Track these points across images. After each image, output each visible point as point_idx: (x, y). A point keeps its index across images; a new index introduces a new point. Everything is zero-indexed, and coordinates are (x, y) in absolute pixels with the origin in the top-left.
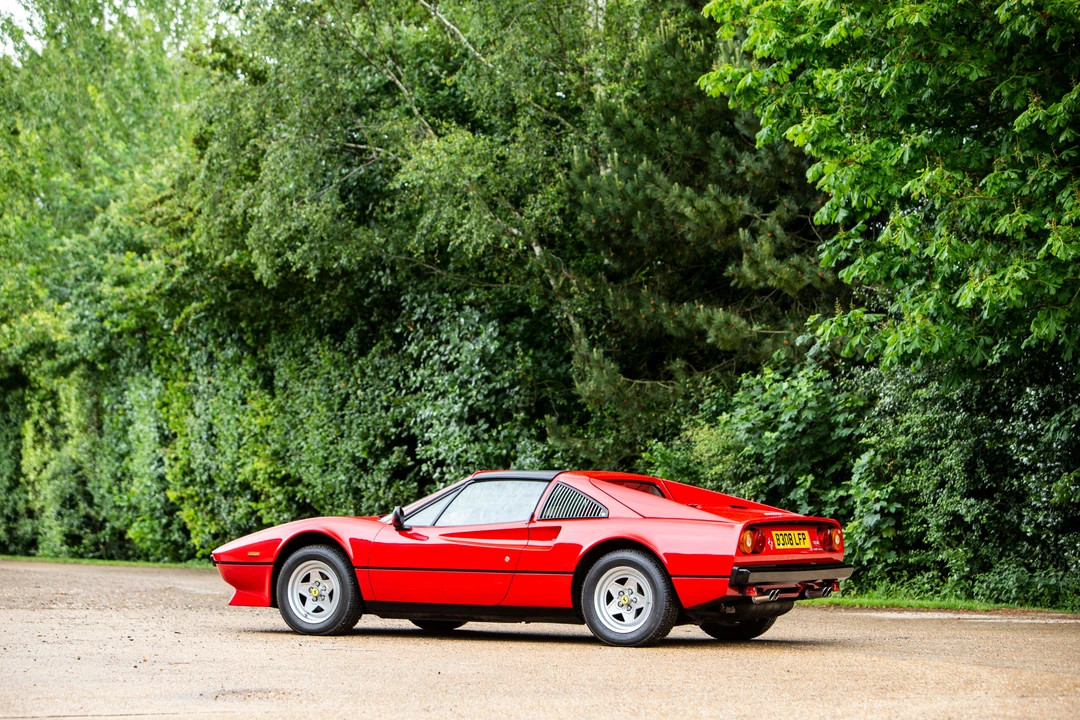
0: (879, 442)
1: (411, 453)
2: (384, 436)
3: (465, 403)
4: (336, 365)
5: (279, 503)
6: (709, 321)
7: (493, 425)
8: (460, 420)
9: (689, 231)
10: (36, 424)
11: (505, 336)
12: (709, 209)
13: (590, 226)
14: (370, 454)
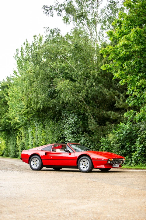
0: (140, 136)
1: (64, 140)
2: (60, 137)
3: (72, 130)
4: (53, 124)
6: (111, 114)
7: (77, 134)
8: (71, 134)
9: (108, 97)
10: (19, 136)
11: (78, 118)
12: (111, 93)
14: (58, 140)
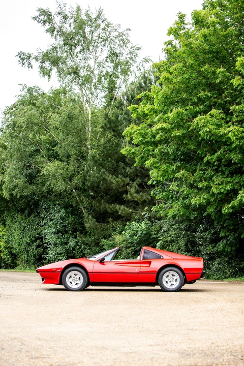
0: (163, 239)
1: (42, 241)
2: (35, 237)
3: (56, 229)
4: (22, 219)
5: (7, 254)
6: (120, 209)
7: (63, 234)
8: (55, 233)
9: (114, 186)
11: (67, 213)
12: (119, 181)
13: (89, 185)
14: (31, 241)
